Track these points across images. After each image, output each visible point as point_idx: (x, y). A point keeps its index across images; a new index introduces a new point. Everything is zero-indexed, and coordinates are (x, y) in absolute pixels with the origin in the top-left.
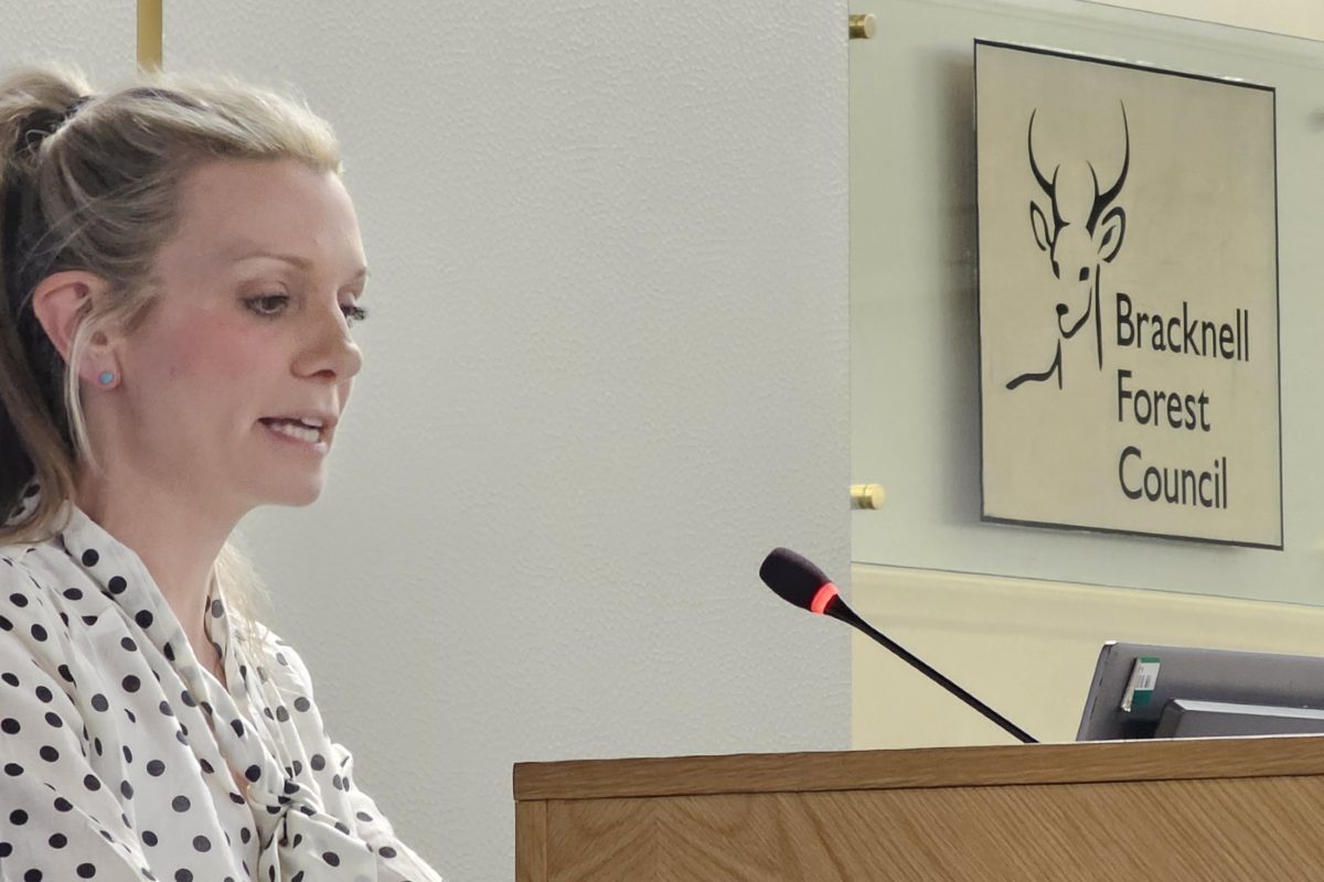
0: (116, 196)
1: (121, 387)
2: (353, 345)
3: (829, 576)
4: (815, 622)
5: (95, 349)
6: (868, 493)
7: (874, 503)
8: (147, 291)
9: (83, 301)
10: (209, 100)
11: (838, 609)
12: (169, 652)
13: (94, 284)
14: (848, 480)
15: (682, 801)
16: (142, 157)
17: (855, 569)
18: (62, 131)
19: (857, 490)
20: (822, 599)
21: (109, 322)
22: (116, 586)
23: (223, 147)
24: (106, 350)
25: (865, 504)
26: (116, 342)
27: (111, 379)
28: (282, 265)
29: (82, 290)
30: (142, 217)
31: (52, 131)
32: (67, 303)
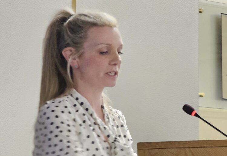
0: (76, 34)
1: (79, 68)
2: (120, 59)
3: (195, 109)
4: (192, 117)
5: (74, 61)
6: (202, 94)
7: (203, 96)
8: (82, 51)
9: (71, 53)
10: (92, 16)
11: (196, 115)
12: (91, 115)
13: (73, 49)
14: (198, 92)
15: (168, 149)
16: (80, 27)
17: (199, 108)
18: (67, 21)
19: (200, 94)
20: (194, 113)
21: (75, 56)
22: (82, 104)
23: (94, 25)
24: (75, 61)
25: (201, 96)
26: (77, 60)
27: (77, 66)
28: (106, 45)
29: (71, 51)
30: (81, 37)
31: (66, 22)
32: (68, 53)
